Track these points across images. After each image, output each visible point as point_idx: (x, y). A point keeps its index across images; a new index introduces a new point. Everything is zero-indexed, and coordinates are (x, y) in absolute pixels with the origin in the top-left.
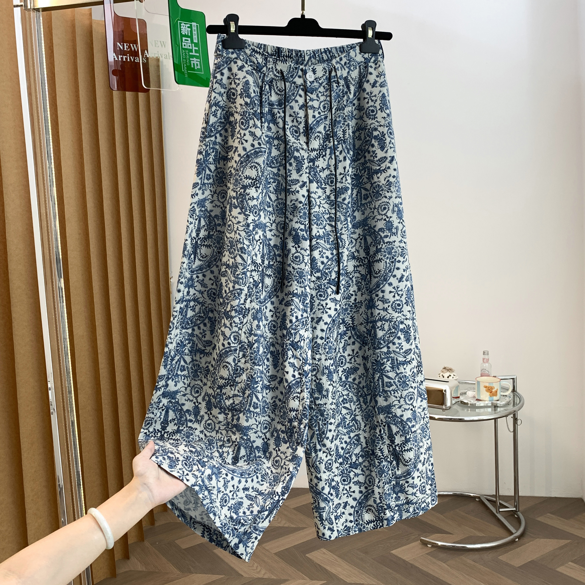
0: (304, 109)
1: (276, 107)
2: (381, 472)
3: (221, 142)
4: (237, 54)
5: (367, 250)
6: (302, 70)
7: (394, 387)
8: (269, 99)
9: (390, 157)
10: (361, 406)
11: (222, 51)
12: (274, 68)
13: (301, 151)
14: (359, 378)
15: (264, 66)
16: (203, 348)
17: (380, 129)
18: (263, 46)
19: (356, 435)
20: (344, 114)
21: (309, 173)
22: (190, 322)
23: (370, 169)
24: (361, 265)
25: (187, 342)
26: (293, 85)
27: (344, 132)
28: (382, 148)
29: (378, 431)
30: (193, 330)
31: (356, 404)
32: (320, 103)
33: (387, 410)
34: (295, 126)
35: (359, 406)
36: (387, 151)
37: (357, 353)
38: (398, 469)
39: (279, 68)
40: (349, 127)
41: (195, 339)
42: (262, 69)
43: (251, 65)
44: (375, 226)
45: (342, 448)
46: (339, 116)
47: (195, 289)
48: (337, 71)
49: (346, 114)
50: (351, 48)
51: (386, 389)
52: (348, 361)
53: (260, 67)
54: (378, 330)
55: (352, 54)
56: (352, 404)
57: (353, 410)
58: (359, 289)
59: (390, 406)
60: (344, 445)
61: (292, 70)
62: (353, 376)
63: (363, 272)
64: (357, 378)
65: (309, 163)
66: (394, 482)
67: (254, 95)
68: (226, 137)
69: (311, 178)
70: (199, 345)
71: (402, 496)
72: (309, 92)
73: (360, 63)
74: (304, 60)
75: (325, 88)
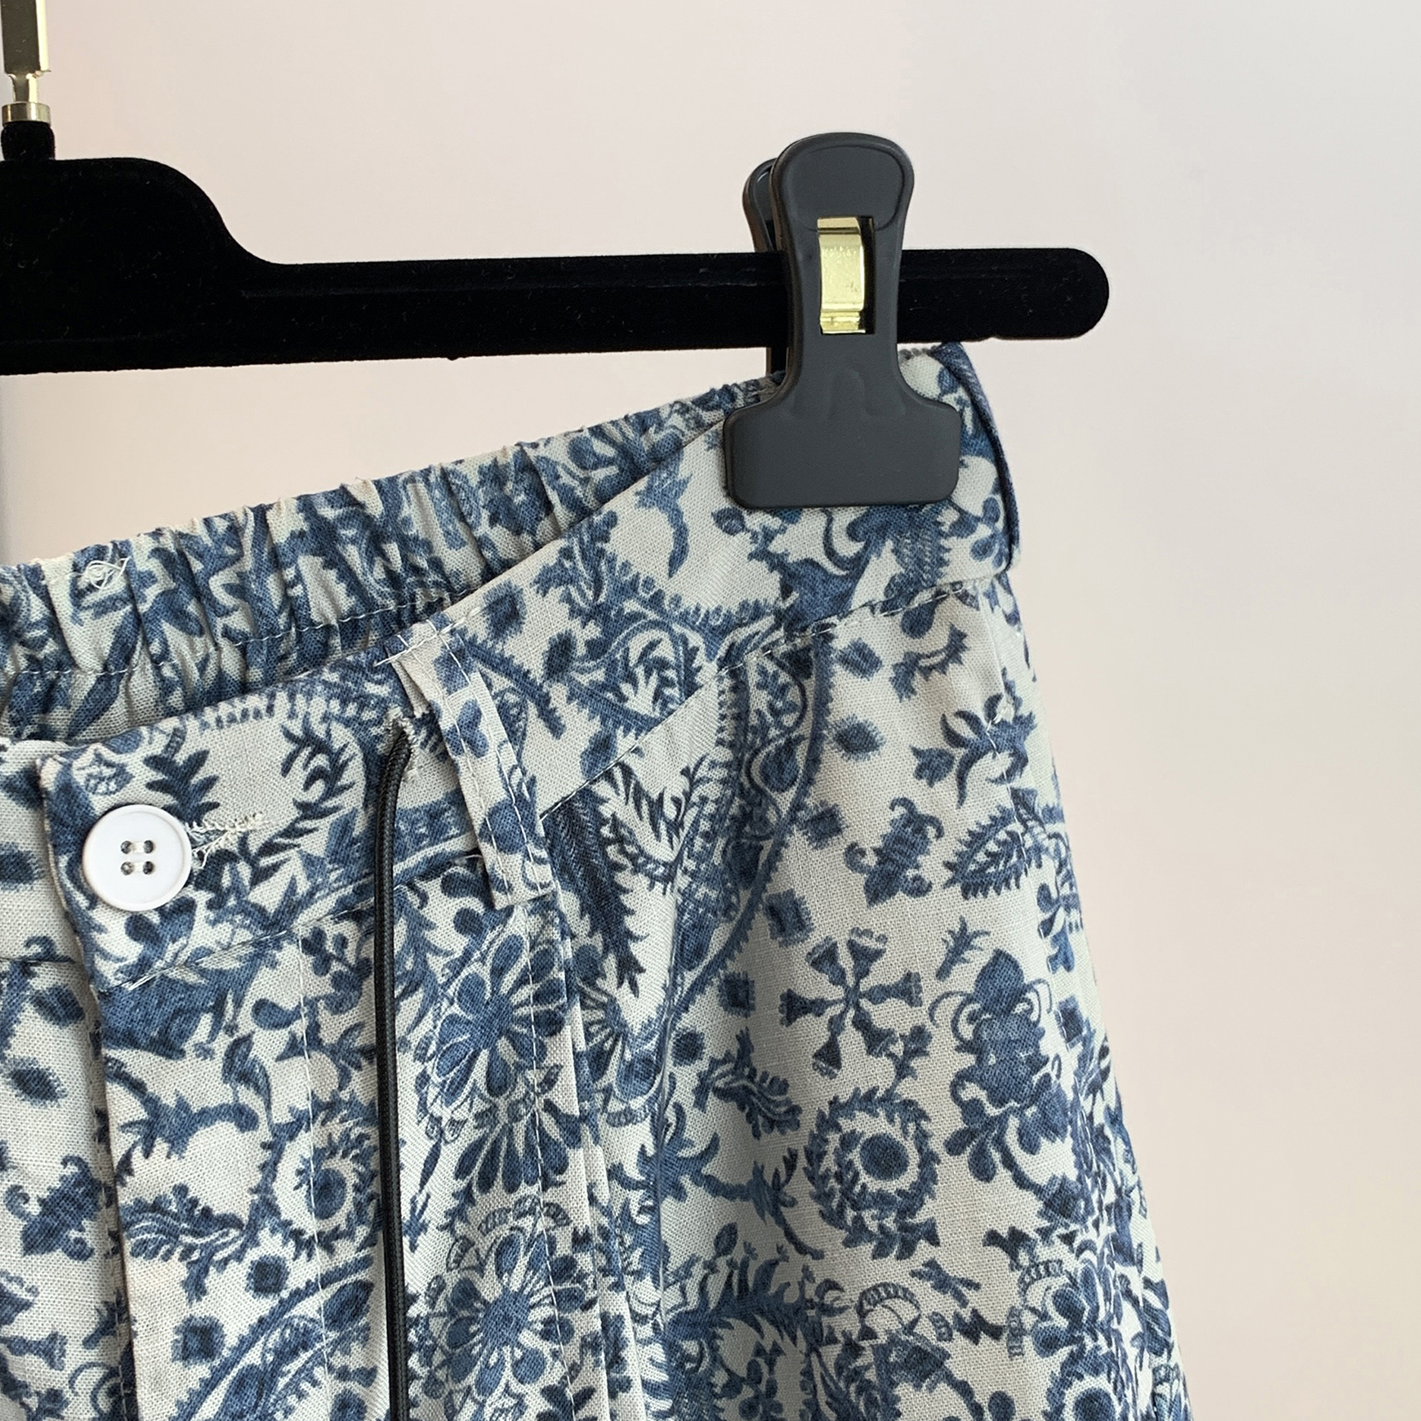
0: (90, 1232)
20: (559, 1215)
27: (566, 1412)
32: (275, 1148)
46: (505, 1248)
48: (464, 761)
49: (585, 1216)
55: (638, 534)
72: (131, 1041)
73: (730, 625)
74: (66, 660)
75: (322, 966)
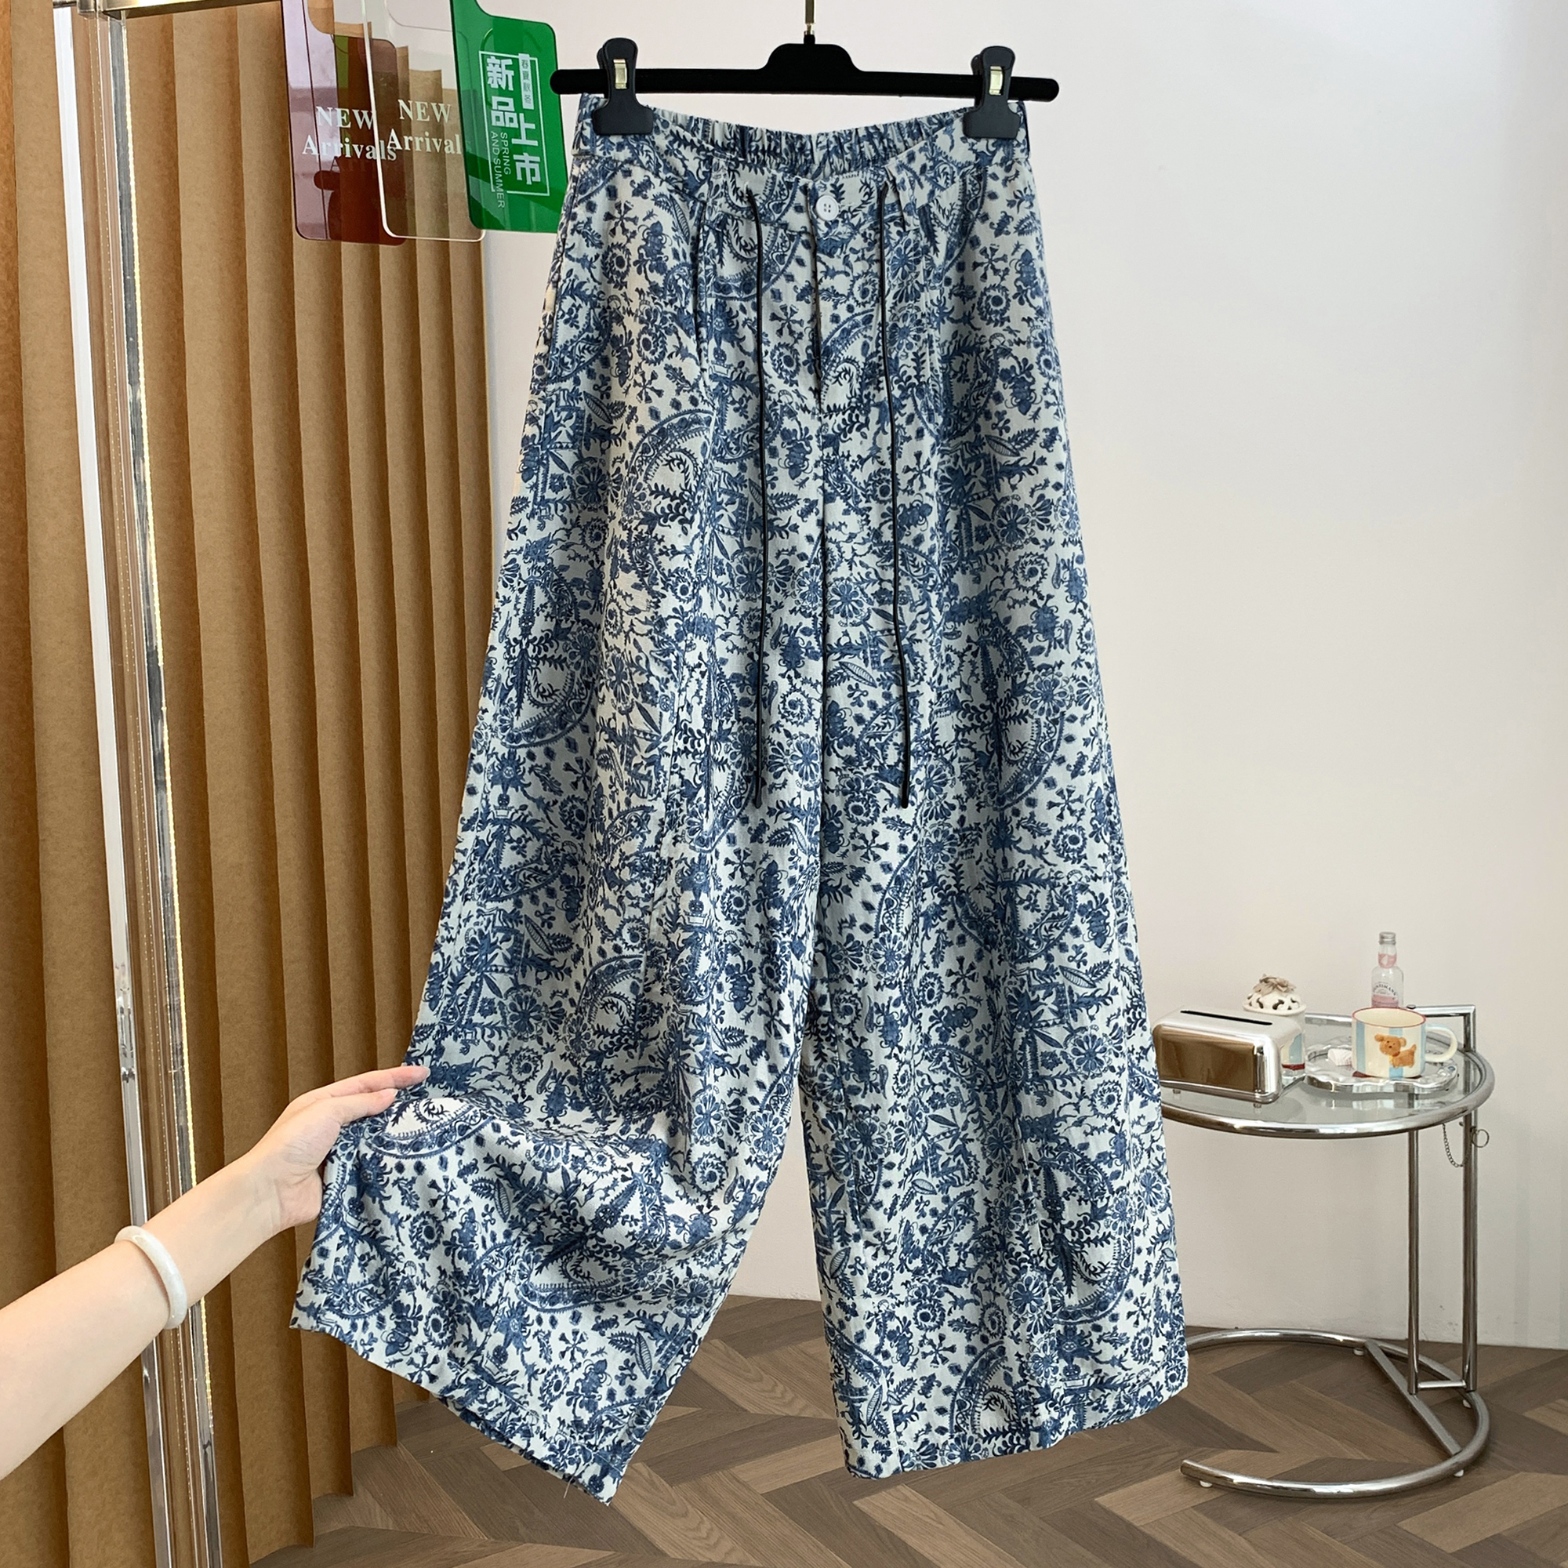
0: (809, 298)
1: (734, 294)
2: (1022, 1299)
3: (590, 391)
4: (631, 148)
5: (990, 685)
6: (805, 189)
7: (1063, 1067)
8: (715, 274)
9: (1045, 430)
10: (981, 1114)
11: (593, 143)
12: (730, 184)
13: (800, 415)
14: (977, 1039)
15: (702, 182)
16: (547, 956)
17: (1016, 350)
18: (700, 125)
19: (962, 1195)
20: (918, 309)
21: (825, 477)
22: (508, 882)
23: (990, 462)
24: (974, 727)
25: (500, 935)
26: (781, 231)
27: (918, 359)
28: (1024, 405)
29: (1019, 1185)
30: (518, 904)
31: (969, 1109)
32: (853, 281)
33: (1046, 1128)
34: (786, 346)
35: (975, 1116)
36: (1037, 413)
37: (972, 967)
38: (1070, 1292)
39: (742, 185)
40: (931, 346)
41: (522, 928)
42: (698, 188)
43: (668, 180)
44: (1008, 620)
45: (923, 1230)
46: (905, 316)
47: (525, 793)
48: (901, 192)
49: (924, 310)
50: (941, 124)
51: (1043, 1071)
52: (947, 989)
53: (692, 185)
54: (1020, 908)
55: (942, 140)
56: (957, 1109)
57: (961, 1124)
58: (971, 792)
59: (1051, 1120)
60: (929, 1221)
61: (777, 189)
62: (960, 1033)
63: (981, 746)
64: (973, 1036)
65: (822, 447)
66: (1060, 1328)
67: (676, 262)
68: (605, 380)
69: (829, 490)
70: (533, 945)
71: (1085, 1367)
72: (823, 252)
73: (963, 167)
74: (812, 161)
75: (866, 240)
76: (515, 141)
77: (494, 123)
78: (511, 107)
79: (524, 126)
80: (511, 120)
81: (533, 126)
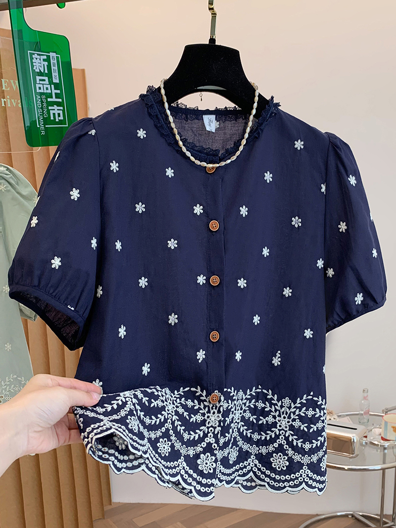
76: (49, 100)
77: (38, 91)
78: (47, 82)
79: (54, 91)
80: (47, 89)
81: (58, 91)
